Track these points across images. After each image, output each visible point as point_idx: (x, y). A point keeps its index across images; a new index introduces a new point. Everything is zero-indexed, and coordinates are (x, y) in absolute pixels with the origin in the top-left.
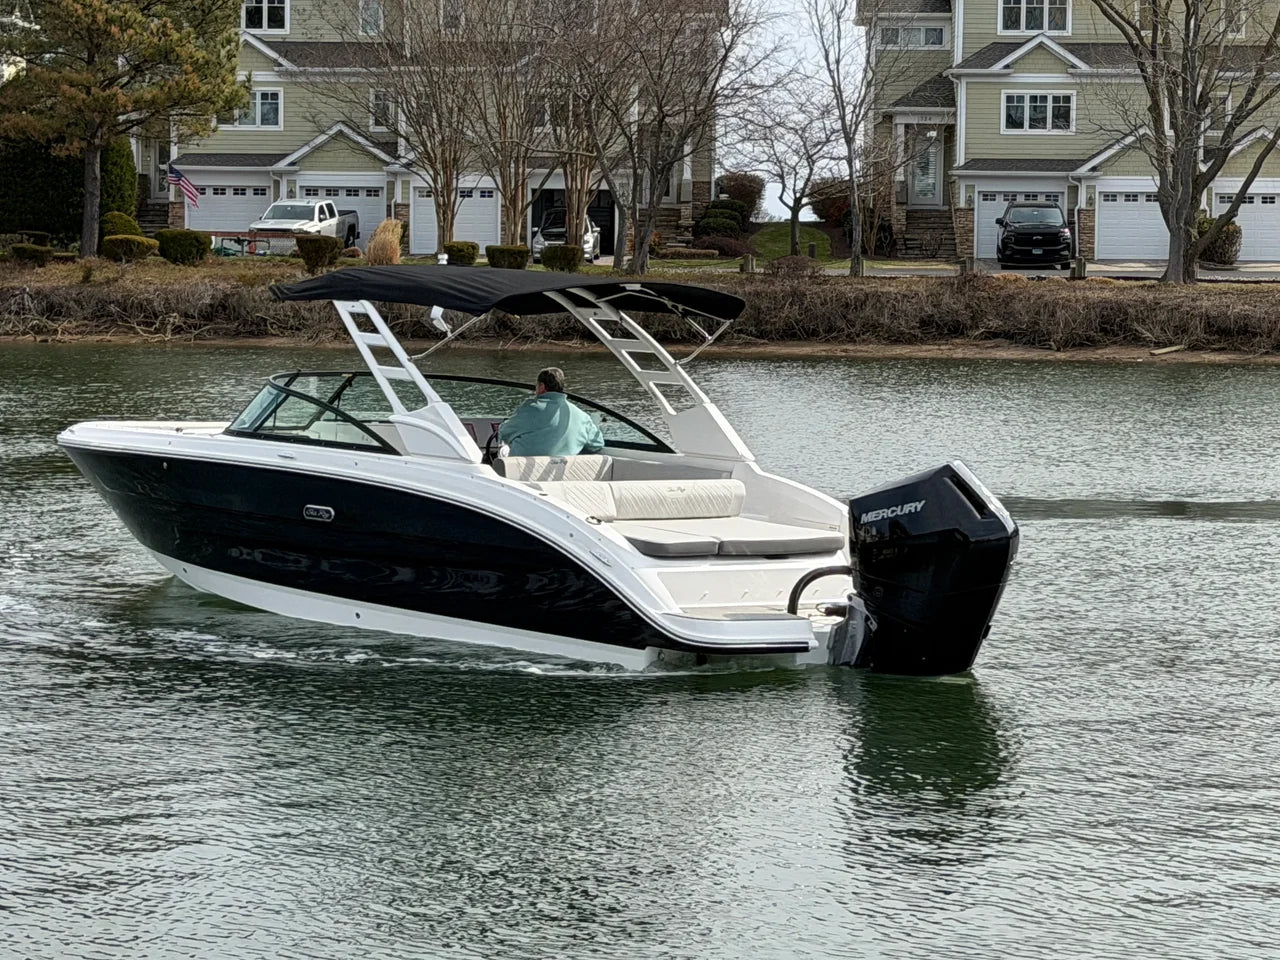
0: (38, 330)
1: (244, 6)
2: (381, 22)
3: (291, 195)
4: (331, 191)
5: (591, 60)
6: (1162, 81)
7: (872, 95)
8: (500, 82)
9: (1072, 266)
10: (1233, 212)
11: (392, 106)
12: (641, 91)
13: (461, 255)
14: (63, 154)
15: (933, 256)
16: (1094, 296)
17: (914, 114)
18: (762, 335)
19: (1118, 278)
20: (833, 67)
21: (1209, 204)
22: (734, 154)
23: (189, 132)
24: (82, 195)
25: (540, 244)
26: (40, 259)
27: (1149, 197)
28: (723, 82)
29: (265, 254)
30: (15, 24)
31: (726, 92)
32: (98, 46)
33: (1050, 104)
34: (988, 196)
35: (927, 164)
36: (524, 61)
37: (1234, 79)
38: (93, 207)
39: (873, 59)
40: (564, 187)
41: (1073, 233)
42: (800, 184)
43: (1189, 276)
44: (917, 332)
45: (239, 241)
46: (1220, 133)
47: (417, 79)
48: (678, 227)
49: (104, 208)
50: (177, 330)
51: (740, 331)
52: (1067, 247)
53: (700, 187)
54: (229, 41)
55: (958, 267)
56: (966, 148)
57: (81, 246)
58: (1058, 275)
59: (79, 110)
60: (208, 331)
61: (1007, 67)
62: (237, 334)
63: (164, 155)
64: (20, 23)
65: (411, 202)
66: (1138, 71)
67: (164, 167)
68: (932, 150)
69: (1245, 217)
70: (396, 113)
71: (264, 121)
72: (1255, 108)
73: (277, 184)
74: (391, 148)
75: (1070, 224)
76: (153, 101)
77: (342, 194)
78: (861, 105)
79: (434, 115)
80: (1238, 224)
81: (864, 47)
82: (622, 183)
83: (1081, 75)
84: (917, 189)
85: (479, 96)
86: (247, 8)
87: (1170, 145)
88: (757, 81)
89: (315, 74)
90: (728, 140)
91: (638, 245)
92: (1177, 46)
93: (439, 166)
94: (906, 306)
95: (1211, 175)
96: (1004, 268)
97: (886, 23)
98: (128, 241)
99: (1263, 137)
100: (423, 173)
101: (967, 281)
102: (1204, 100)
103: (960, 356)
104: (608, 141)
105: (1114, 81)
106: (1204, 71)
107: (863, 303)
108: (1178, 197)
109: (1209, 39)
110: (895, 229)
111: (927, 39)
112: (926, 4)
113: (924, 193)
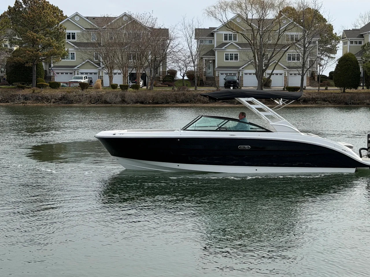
0: (23, 103)
1: (66, 35)
2: (96, 38)
3: (78, 74)
4: (87, 73)
5: (141, 46)
6: (256, 51)
7: (198, 54)
8: (122, 51)
9: (239, 88)
10: (270, 77)
11: (99, 56)
12: (151, 53)
13: (114, 87)
14: (28, 66)
15: (211, 86)
17: (207, 57)
18: (177, 102)
19: (247, 90)
20: (190, 48)
21: (265, 75)
22: (171, 65)
23: (55, 61)
24: (32, 74)
25: (131, 84)
26: (23, 88)
27: (254, 74)
28: (168, 51)
29: (72, 87)
30: (16, 38)
31: (168, 53)
32: (35, 43)
33: (234, 55)
34: (222, 74)
35: (210, 67)
36: (126, 47)
37: (270, 51)
38: (34, 77)
39: (198, 46)
40: (135, 72)
41: (239, 81)
42: (184, 72)
43: (262, 89)
44: (208, 101)
45: (67, 84)
46: (267, 61)
47: (104, 50)
48: (159, 80)
49: (37, 77)
50: (54, 102)
51: (173, 101)
52: (238, 84)
53: (164, 72)
54: (63, 42)
55: (216, 88)
56: (217, 64)
57: (32, 85)
59: (31, 56)
60: (60, 103)
61: (225, 48)
62: (67, 103)
63: (50, 66)
64: (17, 38)
65: (104, 75)
66: (251, 49)
67: (50, 68)
68: (211, 65)
70: (100, 57)
71: (72, 59)
72: (274, 56)
73: (75, 72)
74: (99, 64)
75: (238, 79)
76: (47, 55)
77: (89, 74)
78: (196, 56)
79: (108, 58)
80: (271, 79)
81: (196, 44)
82: (147, 72)
83: (240, 50)
85: (117, 54)
86: (67, 35)
87: (257, 63)
88: (175, 51)
89: (82, 49)
90: (169, 63)
91: (151, 84)
92: (258, 44)
93: (109, 68)
95: (266, 69)
96: (225, 88)
97: (201, 39)
98: (43, 84)
99: (275, 62)
100: (106, 70)
101: (218, 91)
102: (264, 55)
103: (217, 106)
104: (145, 63)
105: (247, 51)
106: (264, 49)
107: (197, 96)
108: (259, 74)
109: (265, 43)
110: (203, 80)
111: (209, 42)
112: (208, 35)
113: (209, 73)
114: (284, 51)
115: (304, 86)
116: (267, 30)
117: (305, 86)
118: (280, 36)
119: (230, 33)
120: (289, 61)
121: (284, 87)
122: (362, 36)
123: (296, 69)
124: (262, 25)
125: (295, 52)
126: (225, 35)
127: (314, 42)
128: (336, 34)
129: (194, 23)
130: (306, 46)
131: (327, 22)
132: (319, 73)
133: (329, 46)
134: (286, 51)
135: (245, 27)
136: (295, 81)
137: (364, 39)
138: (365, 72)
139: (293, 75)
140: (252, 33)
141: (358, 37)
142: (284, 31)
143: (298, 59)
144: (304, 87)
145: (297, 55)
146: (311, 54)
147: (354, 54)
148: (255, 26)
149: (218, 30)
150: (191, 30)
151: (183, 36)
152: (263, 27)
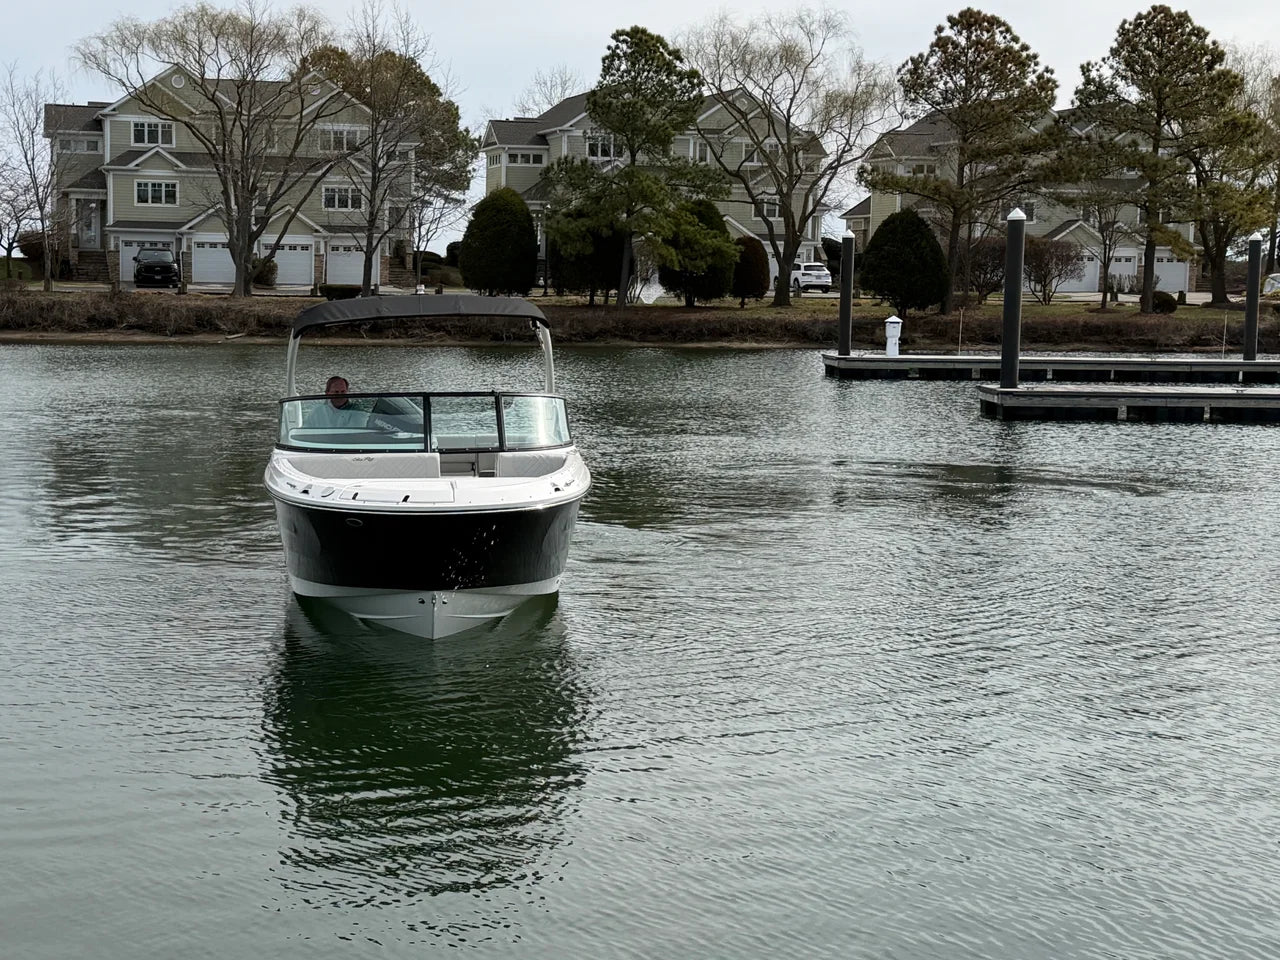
6: (229, 176)
7: (55, 181)
9: (179, 286)
10: (272, 255)
15: (95, 280)
16: (192, 304)
17: (81, 193)
19: (206, 293)
20: (30, 163)
21: (259, 250)
27: (224, 245)
33: (163, 189)
34: (128, 244)
35: (90, 223)
37: (271, 176)
39: (55, 158)
41: (179, 266)
42: (12, 235)
43: (247, 292)
44: (86, 326)
46: (264, 208)
52: (176, 275)
55: (110, 286)
56: (114, 214)
58: (171, 291)
61: (137, 165)
66: (215, 170)
68: (93, 215)
69: (279, 258)
72: (284, 193)
75: (177, 261)
78: (48, 187)
80: (275, 262)
81: (49, 151)
83: (181, 172)
87: (235, 214)
92: (238, 155)
94: (79, 309)
95: (259, 233)
96: (138, 287)
97: (62, 137)
99: (289, 211)
101: (115, 294)
102: (254, 188)
103: (112, 339)
105: (201, 175)
106: (254, 171)
107: (52, 307)
108: (240, 246)
109: (256, 152)
110: (71, 262)
111: (88, 147)
112: (87, 125)
113: (89, 241)
114: (313, 180)
115: (373, 283)
116: (262, 113)
117: (376, 285)
118: (303, 133)
119: (154, 120)
120: (330, 209)
121: (315, 285)
122: (543, 139)
123: (348, 232)
124: (247, 99)
125: (345, 183)
126: (136, 125)
127: (404, 155)
128: (467, 130)
129: (42, 87)
130: (381, 165)
131: (441, 95)
132: (418, 247)
133: (446, 167)
134: (320, 179)
135: (196, 103)
136: (347, 270)
137: (548, 150)
138: (552, 246)
139: (341, 249)
140: (219, 122)
141: (531, 143)
142: (316, 118)
143: (356, 203)
144: (373, 287)
145: (353, 191)
146: (393, 189)
147: (520, 190)
148: (228, 102)
149: (114, 110)
150: (33, 109)
151: (7, 125)
152: (251, 105)
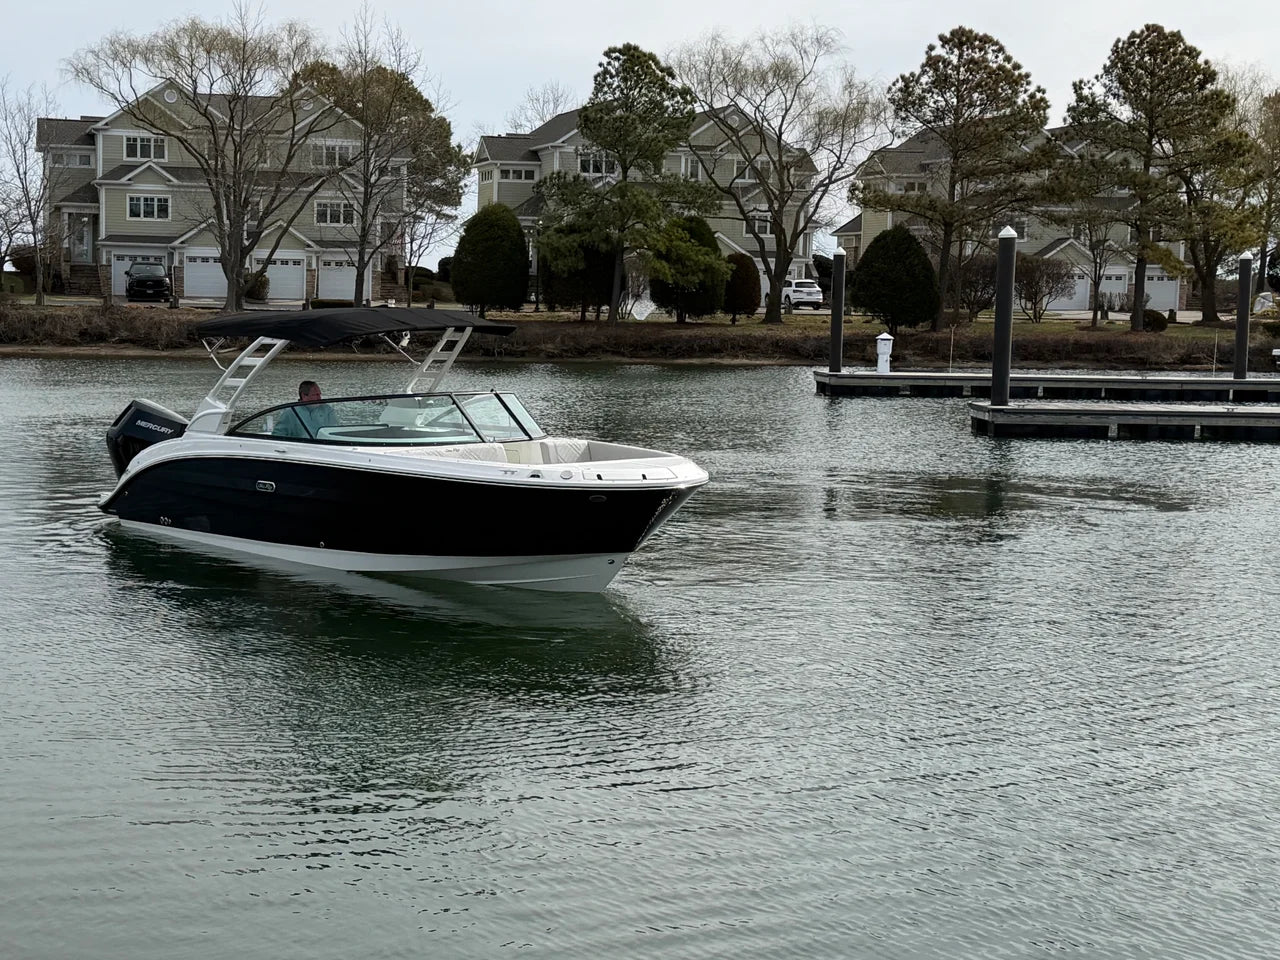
6: (221, 191)
7: (47, 195)
9: (171, 300)
10: (264, 270)
15: (87, 293)
16: (184, 318)
17: (73, 206)
19: (197, 308)
20: (22, 176)
21: (251, 264)
27: (216, 260)
33: (156, 203)
34: (120, 258)
35: (82, 237)
37: (263, 191)
39: (47, 171)
41: (171, 281)
43: (239, 306)
44: (78, 340)
46: (256, 223)
52: (167, 290)
55: (102, 300)
56: (106, 228)
58: (163, 306)
61: (129, 180)
66: (207, 185)
68: (85, 229)
69: (271, 272)
72: (276, 208)
75: (169, 275)
78: (40, 201)
80: (267, 276)
81: (42, 165)
83: (173, 186)
84: (76, 253)
87: (227, 229)
92: (230, 170)
94: (71, 323)
95: (251, 247)
96: (130, 301)
97: (55, 151)
99: (280, 226)
101: (107, 309)
102: (247, 202)
103: (104, 353)
105: (193, 190)
106: (245, 186)
107: (44, 321)
108: (232, 260)
109: (248, 167)
110: (64, 277)
111: (80, 161)
112: (79, 140)
113: (81, 255)
114: (306, 195)
115: (364, 298)
116: (254, 128)
117: (367, 300)
118: (296, 147)
119: (145, 134)
120: (322, 224)
121: (307, 300)
122: (534, 155)
123: (340, 247)
124: (240, 114)
125: (337, 198)
126: (128, 139)
127: (397, 170)
128: (459, 147)
129: (34, 101)
130: (373, 180)
131: (433, 110)
132: (410, 263)
133: (438, 182)
134: (311, 194)
135: (189, 117)
136: (339, 285)
137: (540, 165)
138: (543, 262)
139: (333, 264)
140: (211, 137)
141: (523, 159)
142: (308, 133)
143: (348, 219)
144: (364, 302)
145: (345, 206)
146: (387, 205)
147: (511, 206)
148: (220, 116)
149: (106, 124)
150: (25, 123)
152: (243, 121)
